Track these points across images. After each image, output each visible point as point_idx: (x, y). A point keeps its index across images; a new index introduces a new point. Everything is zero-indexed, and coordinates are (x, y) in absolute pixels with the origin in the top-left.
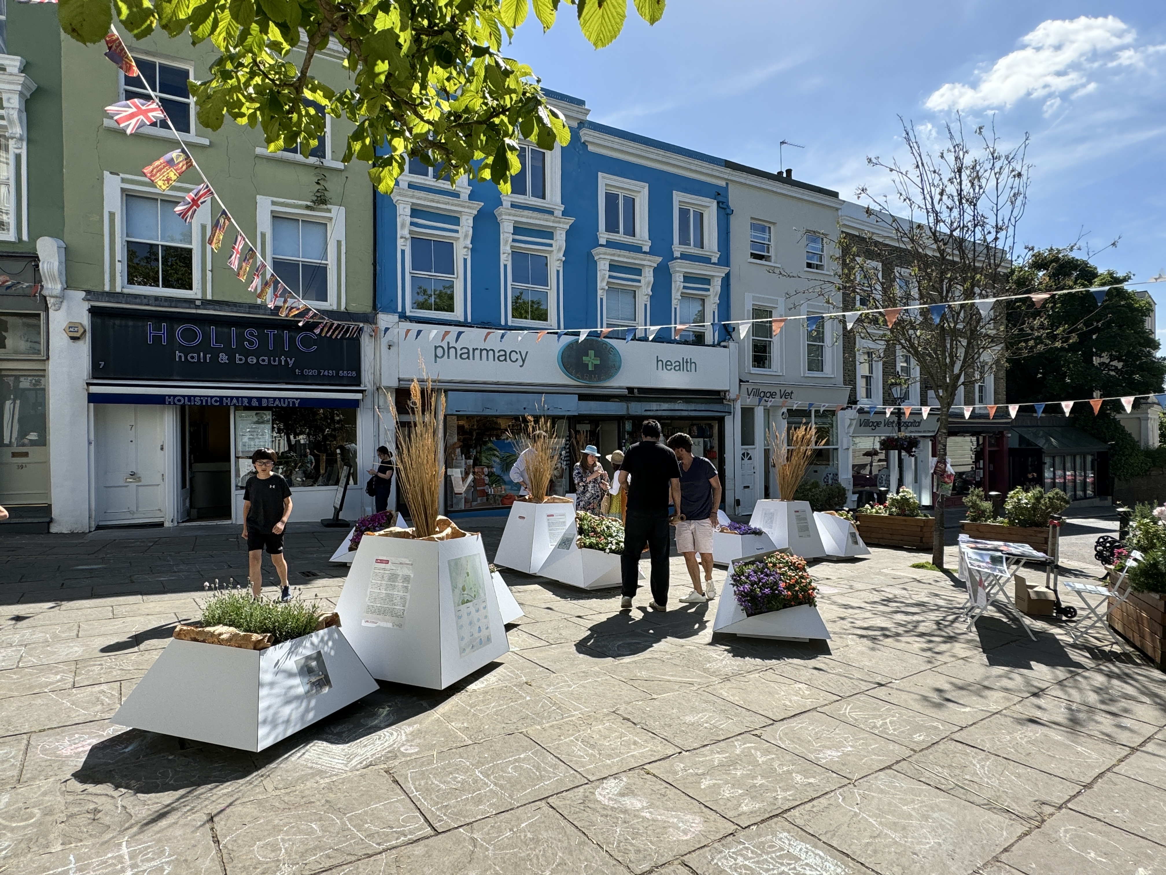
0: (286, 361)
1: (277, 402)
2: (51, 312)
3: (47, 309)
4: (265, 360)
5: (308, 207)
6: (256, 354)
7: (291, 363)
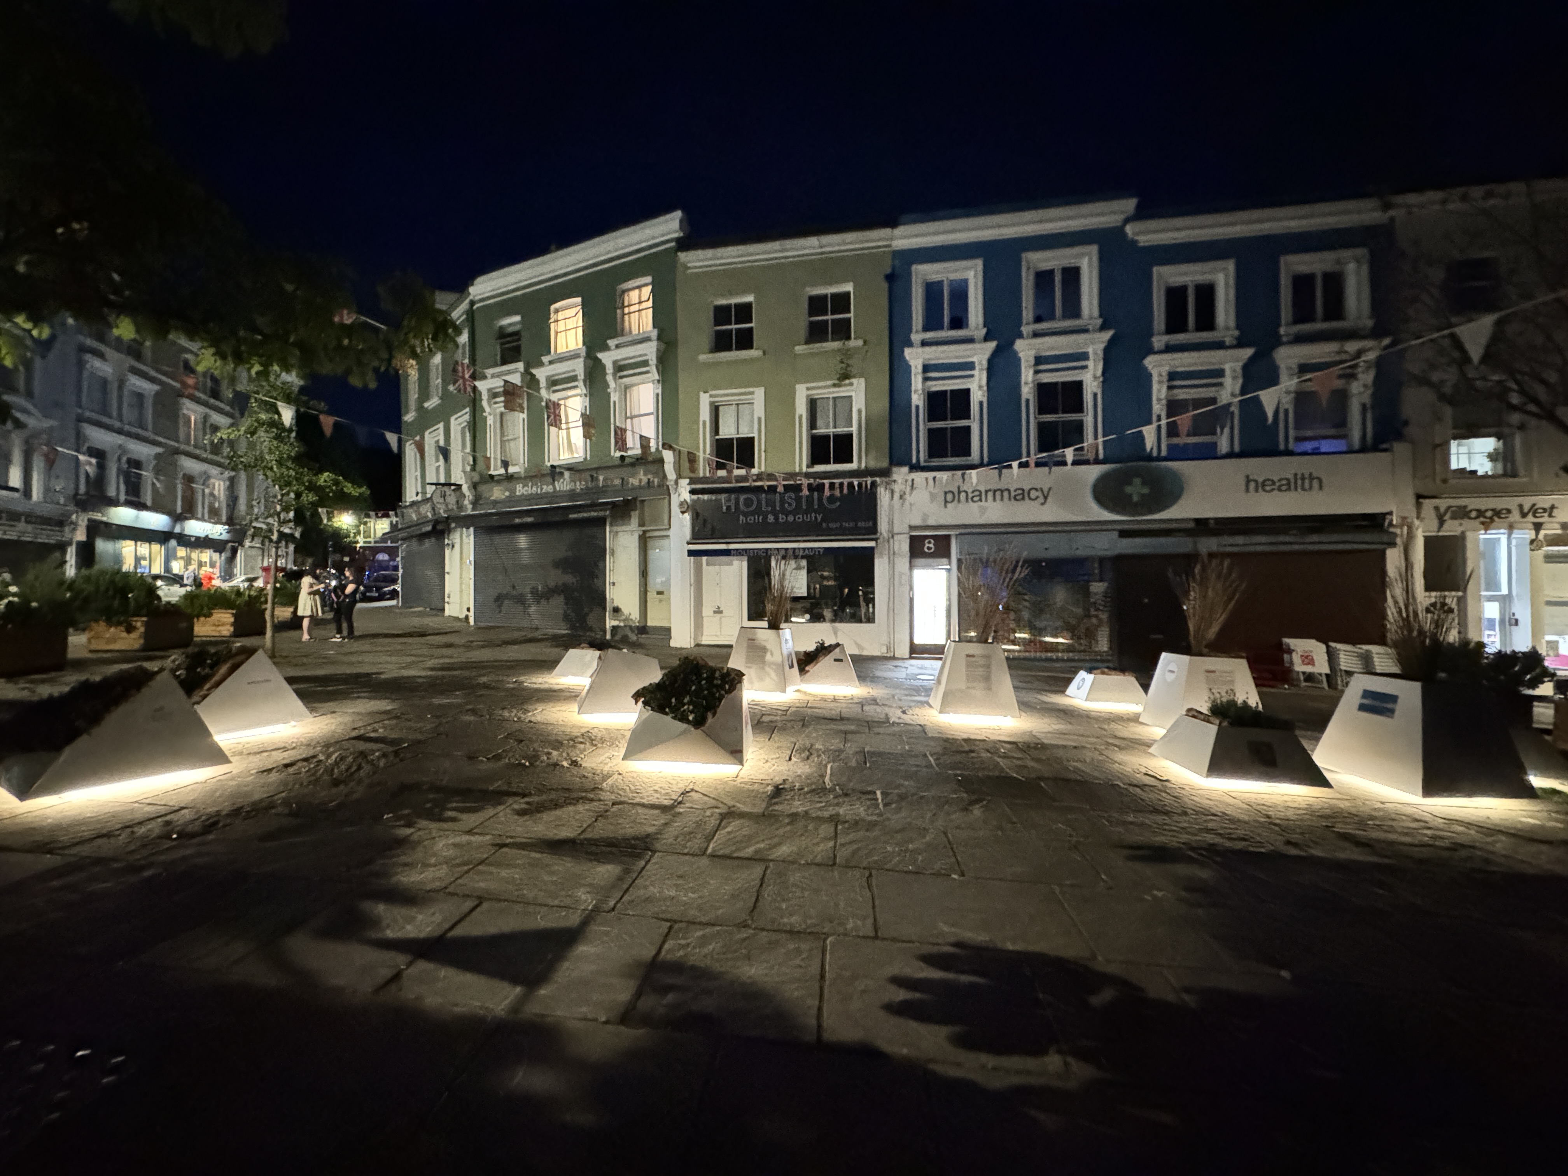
0: (816, 517)
1: (807, 551)
2: (672, 496)
3: (669, 495)
4: (800, 518)
5: (834, 385)
6: (794, 513)
7: (819, 518)
